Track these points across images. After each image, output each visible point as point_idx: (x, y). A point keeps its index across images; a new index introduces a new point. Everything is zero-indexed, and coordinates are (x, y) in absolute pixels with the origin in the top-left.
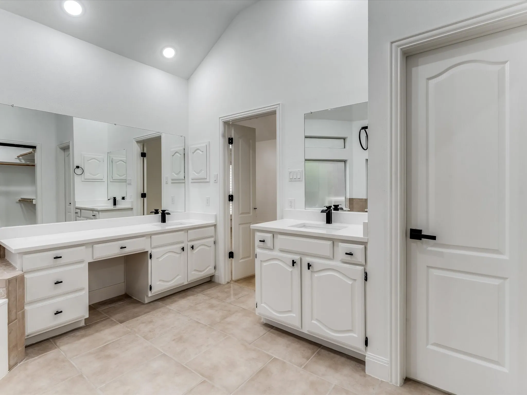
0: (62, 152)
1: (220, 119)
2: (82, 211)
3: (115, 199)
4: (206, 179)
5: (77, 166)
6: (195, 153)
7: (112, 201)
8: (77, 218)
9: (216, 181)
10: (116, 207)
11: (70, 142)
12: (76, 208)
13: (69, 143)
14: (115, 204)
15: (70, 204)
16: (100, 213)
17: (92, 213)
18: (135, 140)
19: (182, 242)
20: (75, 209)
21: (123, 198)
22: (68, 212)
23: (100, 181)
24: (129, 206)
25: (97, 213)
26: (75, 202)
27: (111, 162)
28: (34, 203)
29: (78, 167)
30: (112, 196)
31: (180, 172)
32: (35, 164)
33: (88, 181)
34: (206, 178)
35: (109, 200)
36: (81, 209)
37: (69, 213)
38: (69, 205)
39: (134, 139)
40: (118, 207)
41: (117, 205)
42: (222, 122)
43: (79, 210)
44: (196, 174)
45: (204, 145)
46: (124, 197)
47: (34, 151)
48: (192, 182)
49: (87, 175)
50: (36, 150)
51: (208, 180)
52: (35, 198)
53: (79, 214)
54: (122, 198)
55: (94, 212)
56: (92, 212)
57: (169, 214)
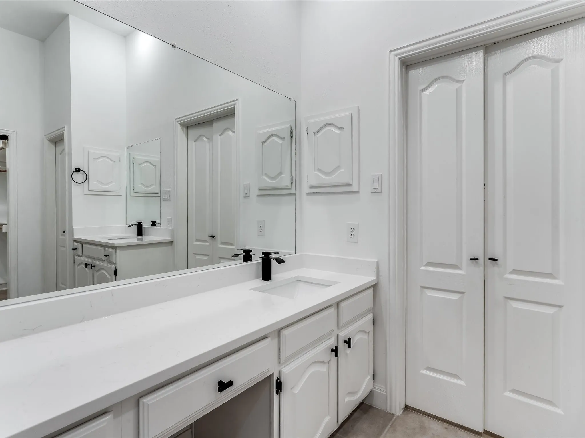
0: (52, 146)
1: (392, 53)
2: (84, 245)
3: (140, 225)
4: (351, 185)
5: (76, 169)
6: (320, 134)
7: (135, 228)
8: (76, 257)
9: (376, 191)
10: (141, 239)
11: (65, 127)
12: (75, 241)
13: (62, 129)
14: (140, 232)
15: (64, 232)
16: (118, 251)
17: (103, 250)
18: (178, 122)
19: (330, 334)
20: (72, 241)
21: (154, 224)
22: (61, 246)
23: (115, 194)
24: (166, 238)
25: (113, 250)
26: (72, 230)
27: (132, 165)
28: (4, 231)
29: (78, 170)
30: (134, 219)
31: (281, 173)
32: (6, 168)
33: (94, 193)
34: (351, 183)
35: (130, 226)
36: (83, 243)
37: (63, 249)
38: (62, 235)
39: (175, 119)
40: (147, 239)
41: (144, 235)
42: (397, 60)
43: (79, 245)
44: (323, 176)
45: (348, 113)
46: (155, 222)
47: (5, 144)
48: (308, 194)
49: (93, 184)
50: (8, 142)
51: (355, 188)
52: (5, 222)
53: (79, 252)
54: (151, 223)
55: (107, 249)
56: (102, 248)
57: (280, 261)
